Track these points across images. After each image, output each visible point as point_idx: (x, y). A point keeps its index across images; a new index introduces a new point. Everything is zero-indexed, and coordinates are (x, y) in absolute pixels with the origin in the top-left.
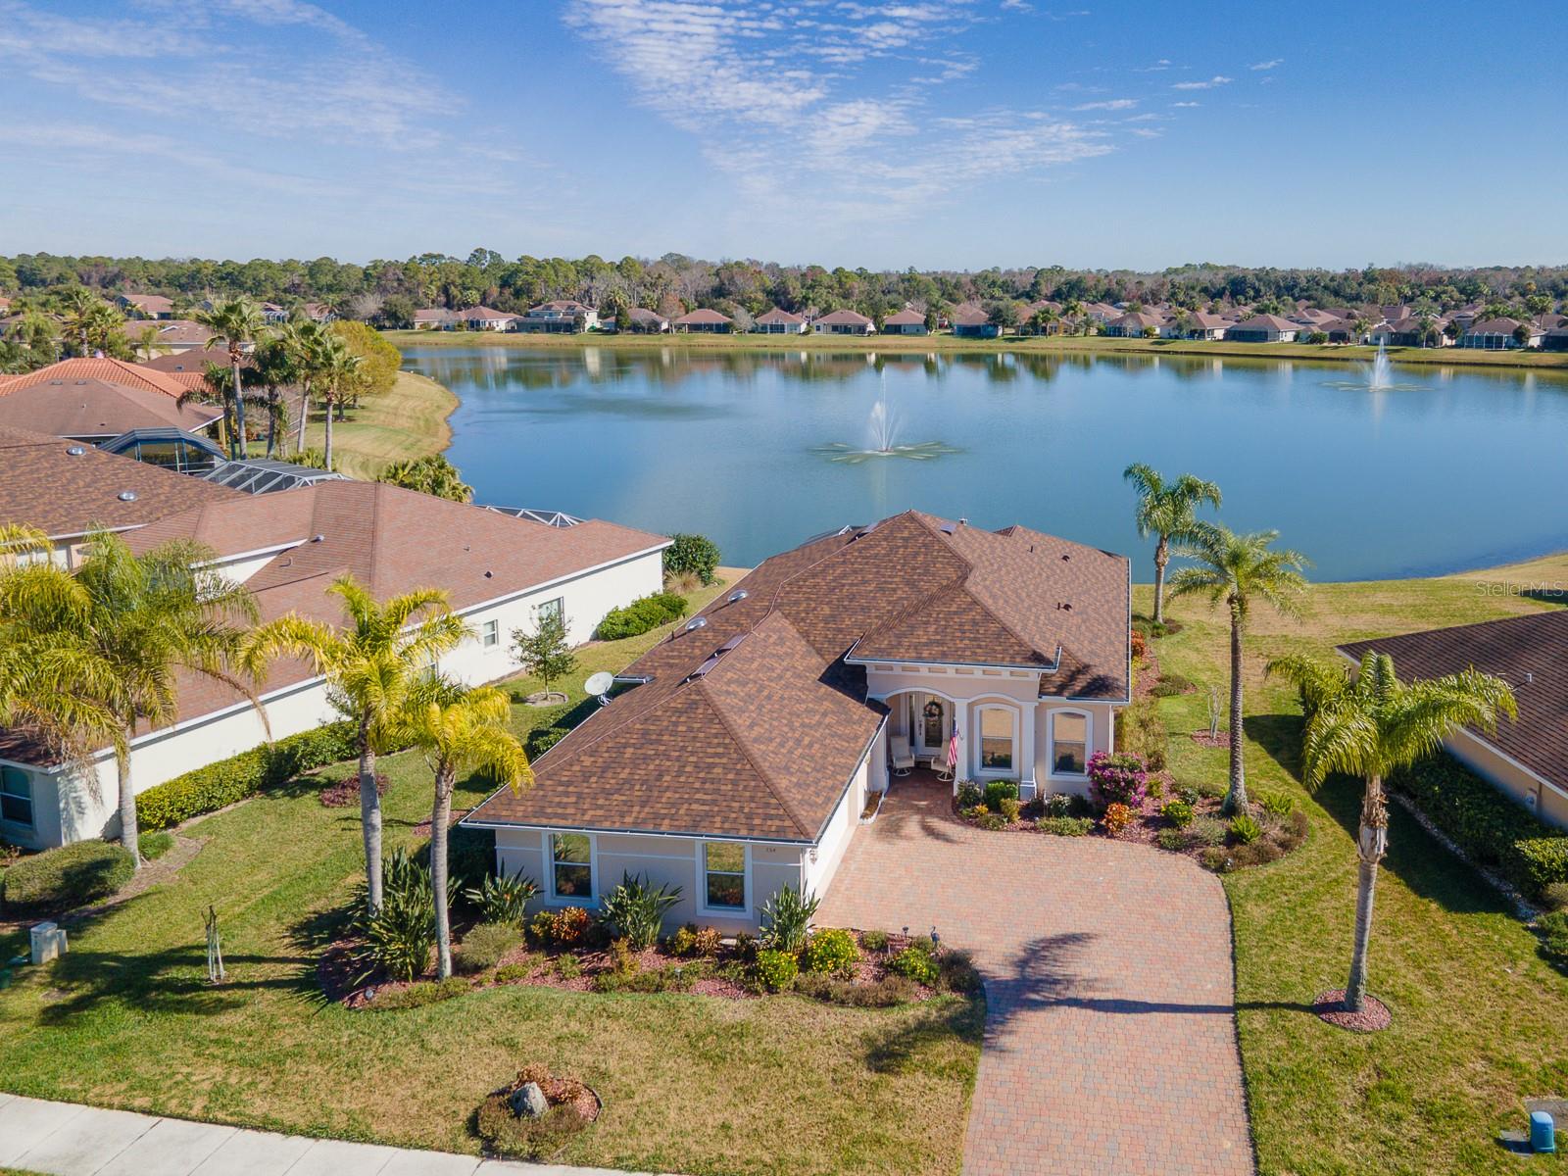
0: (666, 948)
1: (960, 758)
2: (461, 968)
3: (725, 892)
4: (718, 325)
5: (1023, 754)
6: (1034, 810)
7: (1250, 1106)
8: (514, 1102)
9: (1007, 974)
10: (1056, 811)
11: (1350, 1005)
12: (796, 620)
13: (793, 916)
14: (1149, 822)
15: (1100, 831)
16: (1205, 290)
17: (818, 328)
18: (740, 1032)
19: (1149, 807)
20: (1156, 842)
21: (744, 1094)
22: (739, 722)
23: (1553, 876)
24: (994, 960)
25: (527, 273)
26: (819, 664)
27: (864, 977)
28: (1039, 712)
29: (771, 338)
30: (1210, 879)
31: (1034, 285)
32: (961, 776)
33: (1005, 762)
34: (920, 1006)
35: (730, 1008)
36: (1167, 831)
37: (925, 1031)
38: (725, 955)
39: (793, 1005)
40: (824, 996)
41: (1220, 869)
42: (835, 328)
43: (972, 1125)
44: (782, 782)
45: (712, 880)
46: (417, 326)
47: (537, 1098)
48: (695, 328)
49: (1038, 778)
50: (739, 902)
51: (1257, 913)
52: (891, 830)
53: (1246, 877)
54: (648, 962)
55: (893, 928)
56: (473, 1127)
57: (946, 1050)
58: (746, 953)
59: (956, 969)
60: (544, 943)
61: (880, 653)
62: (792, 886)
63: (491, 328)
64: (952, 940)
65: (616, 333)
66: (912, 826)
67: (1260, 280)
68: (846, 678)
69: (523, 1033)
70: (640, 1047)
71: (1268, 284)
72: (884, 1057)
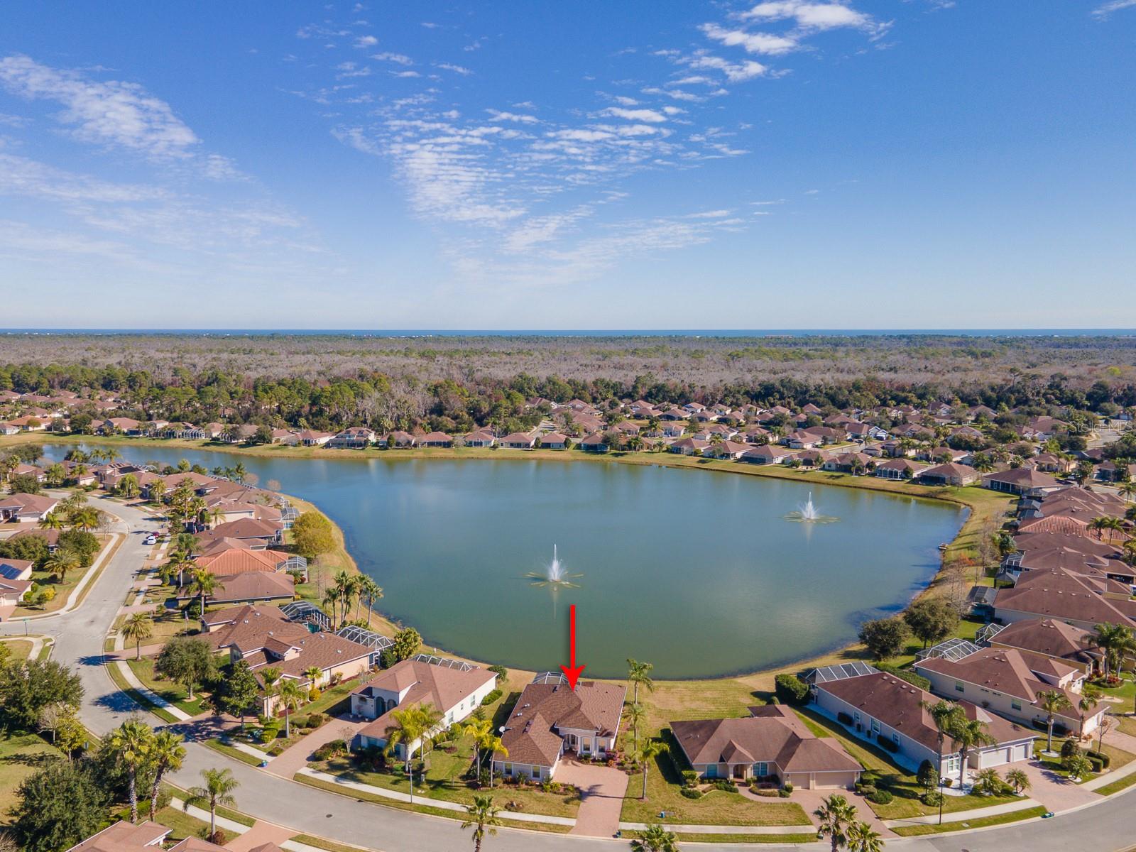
0: (527, 784)
1: (579, 749)
2: (494, 785)
3: (536, 775)
4: (444, 443)
5: (592, 748)
6: (594, 761)
7: (622, 810)
8: (512, 805)
9: (587, 791)
10: (598, 761)
11: (643, 798)
12: (543, 715)
13: (549, 780)
14: (618, 764)
15: (607, 765)
16: (747, 393)
17: (502, 445)
18: (543, 797)
19: (619, 761)
20: (618, 768)
21: (545, 806)
22: (536, 742)
23: (687, 778)
24: (584, 788)
25: (326, 397)
26: (548, 727)
27: (562, 790)
28: (596, 739)
29: (475, 449)
30: (627, 776)
31: (635, 387)
32: (579, 752)
33: (588, 749)
34: (571, 795)
35: (541, 794)
36: (621, 766)
37: (572, 799)
38: (537, 786)
39: (551, 794)
40: (555, 793)
41: (629, 774)
42: (512, 445)
43: (579, 811)
44: (546, 755)
45: (534, 773)
46: (273, 441)
47: (515, 804)
48: (431, 444)
49: (595, 754)
50: (539, 777)
51: (633, 783)
52: (565, 763)
53: (633, 777)
54: (524, 786)
55: (566, 783)
56: (506, 807)
57: (576, 801)
58: (541, 785)
59: (577, 789)
60: (506, 782)
61: (562, 726)
62: (549, 774)
63: (316, 444)
64: (576, 785)
65: (386, 449)
66: (570, 762)
67: (783, 386)
68: (554, 730)
69: (508, 796)
70: (527, 799)
71: (789, 389)
72: (567, 802)
